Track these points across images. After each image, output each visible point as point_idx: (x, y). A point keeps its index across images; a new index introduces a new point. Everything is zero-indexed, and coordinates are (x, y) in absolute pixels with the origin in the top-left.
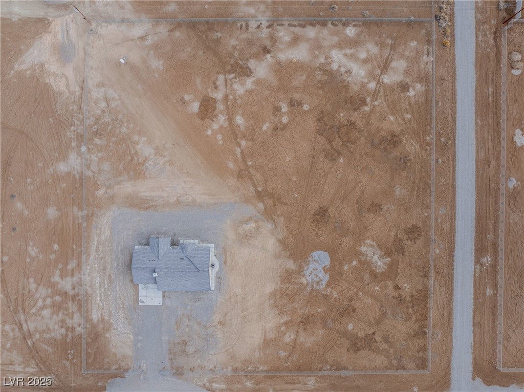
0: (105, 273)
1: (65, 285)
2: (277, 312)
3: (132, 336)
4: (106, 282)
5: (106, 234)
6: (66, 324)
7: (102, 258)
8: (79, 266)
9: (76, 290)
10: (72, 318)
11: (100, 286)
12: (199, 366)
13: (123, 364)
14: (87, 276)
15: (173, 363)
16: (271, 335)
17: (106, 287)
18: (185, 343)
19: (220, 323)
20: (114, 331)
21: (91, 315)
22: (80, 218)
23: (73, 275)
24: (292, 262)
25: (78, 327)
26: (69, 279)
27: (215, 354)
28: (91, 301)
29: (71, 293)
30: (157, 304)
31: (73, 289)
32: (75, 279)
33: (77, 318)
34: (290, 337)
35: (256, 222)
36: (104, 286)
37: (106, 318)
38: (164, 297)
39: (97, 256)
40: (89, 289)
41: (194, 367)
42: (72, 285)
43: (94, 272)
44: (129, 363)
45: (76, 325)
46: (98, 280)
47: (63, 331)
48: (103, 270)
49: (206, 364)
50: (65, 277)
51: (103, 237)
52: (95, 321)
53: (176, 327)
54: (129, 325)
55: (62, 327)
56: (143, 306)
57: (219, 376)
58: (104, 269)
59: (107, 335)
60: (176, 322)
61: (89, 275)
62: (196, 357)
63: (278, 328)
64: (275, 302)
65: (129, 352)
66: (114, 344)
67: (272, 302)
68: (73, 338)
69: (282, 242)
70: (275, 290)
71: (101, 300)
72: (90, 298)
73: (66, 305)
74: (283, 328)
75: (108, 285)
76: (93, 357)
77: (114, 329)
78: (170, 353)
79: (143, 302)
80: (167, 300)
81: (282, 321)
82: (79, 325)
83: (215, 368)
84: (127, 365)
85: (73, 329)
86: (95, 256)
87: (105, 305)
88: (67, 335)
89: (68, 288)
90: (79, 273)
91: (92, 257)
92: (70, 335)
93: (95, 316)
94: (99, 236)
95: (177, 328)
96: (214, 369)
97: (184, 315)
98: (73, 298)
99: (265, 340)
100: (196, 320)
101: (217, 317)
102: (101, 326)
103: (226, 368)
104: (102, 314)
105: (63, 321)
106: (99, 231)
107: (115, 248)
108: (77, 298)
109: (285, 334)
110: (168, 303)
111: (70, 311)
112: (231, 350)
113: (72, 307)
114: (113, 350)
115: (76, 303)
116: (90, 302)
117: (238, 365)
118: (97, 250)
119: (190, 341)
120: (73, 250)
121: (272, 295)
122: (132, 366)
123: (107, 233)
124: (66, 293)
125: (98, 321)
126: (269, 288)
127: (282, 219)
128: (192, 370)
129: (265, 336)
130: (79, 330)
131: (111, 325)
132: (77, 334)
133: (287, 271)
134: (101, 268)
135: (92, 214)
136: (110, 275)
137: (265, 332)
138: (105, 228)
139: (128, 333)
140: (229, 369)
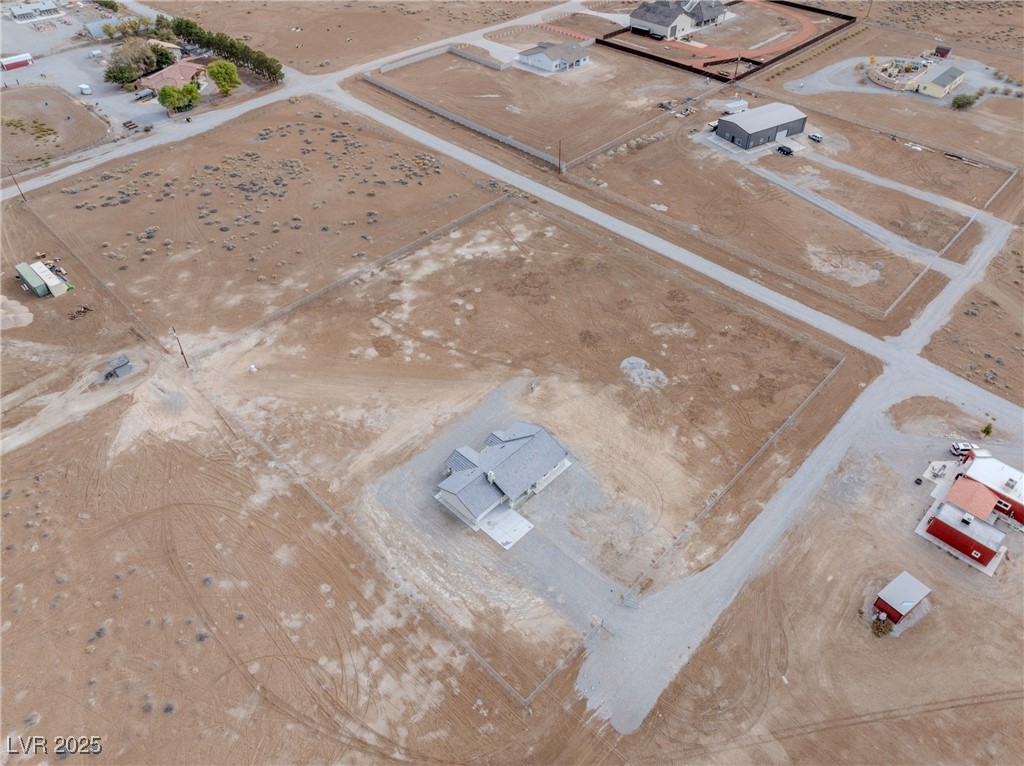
0: (426, 558)
1: (383, 622)
2: (659, 432)
3: (539, 599)
4: (436, 567)
5: (384, 518)
6: (432, 671)
7: (404, 546)
8: (382, 583)
9: (405, 614)
10: (434, 655)
11: (434, 579)
12: (656, 554)
13: (567, 645)
14: (403, 583)
15: (624, 581)
16: (683, 455)
17: (442, 571)
18: (609, 546)
19: (618, 490)
20: (508, 615)
21: (457, 625)
22: (332, 531)
23: (382, 601)
24: (613, 386)
25: (453, 658)
26: (380, 610)
27: (655, 524)
28: (439, 608)
29: (401, 623)
30: (527, 530)
31: (399, 616)
32: (390, 600)
33: (441, 649)
34: (700, 441)
35: (537, 384)
36: (439, 572)
37: (482, 609)
38: (526, 517)
39: (395, 550)
40: (421, 597)
41: (653, 561)
42: (392, 613)
43: (408, 571)
44: (575, 636)
45: (448, 660)
46: (424, 576)
47: (437, 685)
48: (419, 557)
49: (661, 545)
50: (372, 612)
51: (383, 525)
52: (470, 627)
53: (578, 538)
54: (520, 587)
55: (429, 682)
56: (513, 546)
57: (691, 543)
58: (420, 554)
59: (506, 629)
60: (573, 533)
61: (405, 580)
62: (641, 548)
63: (678, 443)
64: (643, 425)
65: (557, 622)
66: (528, 632)
67: (640, 428)
68: (461, 681)
69: (583, 380)
70: (629, 417)
71: (452, 594)
72: (434, 606)
73: (409, 646)
74: (683, 439)
75: (442, 567)
76: (516, 679)
77: (507, 611)
78: (608, 573)
79: (508, 543)
80: (534, 517)
81: (674, 435)
82: (453, 654)
83: (675, 538)
84: (573, 641)
85: (449, 668)
86: (392, 552)
87: (464, 595)
88: (448, 686)
89: (390, 621)
90: (388, 590)
91: (389, 557)
92: (454, 682)
93: (464, 621)
94: (376, 526)
95: (581, 538)
96: (675, 541)
97: (570, 517)
98: (410, 628)
99: (683, 465)
100: (591, 510)
101: (608, 488)
102: (485, 626)
103: (686, 526)
104: (471, 611)
105: (423, 672)
106: (370, 524)
107: (411, 520)
108: (416, 622)
109: (693, 443)
110: (539, 519)
111: (421, 648)
112: (665, 505)
113: (420, 639)
114: (534, 640)
115: (420, 629)
116: (438, 611)
117: (692, 511)
118: (389, 544)
119: (612, 539)
120: (355, 571)
121: (634, 422)
122: (581, 636)
123: (385, 515)
124: (393, 631)
125: (474, 624)
126: (623, 420)
127: (559, 365)
128: (656, 566)
129: (677, 461)
130: (459, 662)
131: (497, 611)
132: (461, 669)
133: (618, 395)
134: (414, 557)
135: (345, 514)
136: (435, 555)
137: (673, 457)
138: (376, 515)
139: (529, 601)
140: (690, 524)
